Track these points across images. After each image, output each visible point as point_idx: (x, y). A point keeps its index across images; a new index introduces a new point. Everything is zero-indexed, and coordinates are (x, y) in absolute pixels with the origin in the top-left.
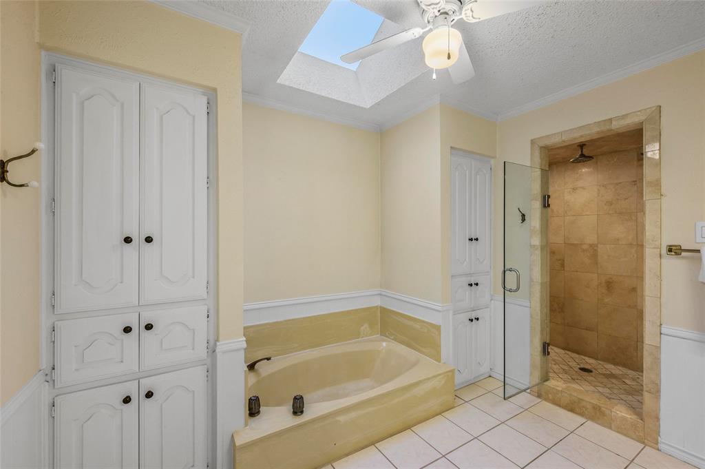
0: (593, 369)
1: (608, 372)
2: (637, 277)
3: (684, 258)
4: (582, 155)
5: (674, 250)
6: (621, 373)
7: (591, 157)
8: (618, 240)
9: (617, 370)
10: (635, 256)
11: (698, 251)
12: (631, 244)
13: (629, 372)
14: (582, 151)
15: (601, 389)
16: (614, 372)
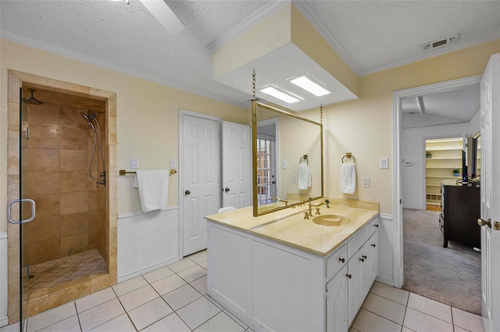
0: (33, 274)
1: (45, 269)
2: (60, 193)
3: (127, 176)
4: (33, 98)
5: (122, 173)
6: (53, 264)
7: (40, 103)
8: (45, 168)
9: (50, 264)
10: (59, 179)
11: (135, 173)
12: (55, 171)
13: (60, 260)
14: (32, 95)
15: (57, 280)
16: (48, 267)
